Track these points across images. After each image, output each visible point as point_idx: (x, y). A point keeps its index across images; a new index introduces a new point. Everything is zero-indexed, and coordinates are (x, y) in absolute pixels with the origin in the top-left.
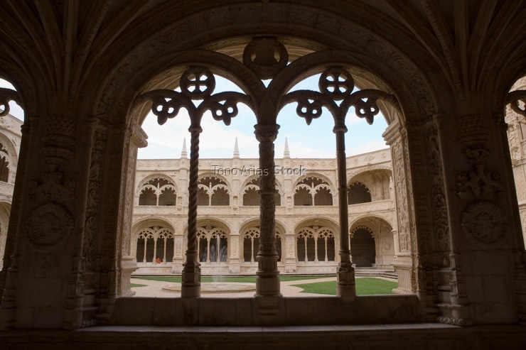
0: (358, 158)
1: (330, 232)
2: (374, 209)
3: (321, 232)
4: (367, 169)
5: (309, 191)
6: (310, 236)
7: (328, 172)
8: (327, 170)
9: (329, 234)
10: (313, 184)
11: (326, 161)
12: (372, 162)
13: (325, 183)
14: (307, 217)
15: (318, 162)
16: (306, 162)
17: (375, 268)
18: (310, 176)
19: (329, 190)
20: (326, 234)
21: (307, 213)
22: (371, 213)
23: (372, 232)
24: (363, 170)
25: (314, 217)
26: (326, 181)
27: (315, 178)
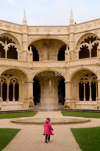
0: (40, 28)
1: (17, 80)
2: (53, 66)
3: (11, 80)
4: (46, 37)
5: (3, 47)
6: (5, 82)
7: (18, 35)
8: (17, 33)
9: (16, 81)
10: (6, 41)
11: (16, 26)
12: (50, 33)
13: (13, 42)
14: (9, 67)
15: (12, 25)
16: (4, 24)
17: (41, 106)
18: (4, 36)
19: (16, 49)
20: (14, 81)
21: (8, 64)
22: (51, 69)
23: (39, 81)
24: (43, 37)
25: (13, 68)
26: (14, 41)
27: (8, 38)
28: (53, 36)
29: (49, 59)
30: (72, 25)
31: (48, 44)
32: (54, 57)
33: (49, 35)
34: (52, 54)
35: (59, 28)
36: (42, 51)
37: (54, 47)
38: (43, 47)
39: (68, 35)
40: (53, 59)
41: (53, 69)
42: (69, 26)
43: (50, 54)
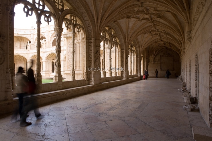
28: (22, 35)
29: (21, 48)
30: (32, 29)
31: (20, 39)
32: (24, 47)
33: (18, 34)
34: (22, 45)
35: (25, 30)
36: (16, 44)
37: (24, 41)
38: (17, 41)
39: (30, 35)
40: (23, 48)
41: (19, 54)
42: (30, 30)
43: (21, 45)
